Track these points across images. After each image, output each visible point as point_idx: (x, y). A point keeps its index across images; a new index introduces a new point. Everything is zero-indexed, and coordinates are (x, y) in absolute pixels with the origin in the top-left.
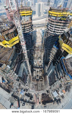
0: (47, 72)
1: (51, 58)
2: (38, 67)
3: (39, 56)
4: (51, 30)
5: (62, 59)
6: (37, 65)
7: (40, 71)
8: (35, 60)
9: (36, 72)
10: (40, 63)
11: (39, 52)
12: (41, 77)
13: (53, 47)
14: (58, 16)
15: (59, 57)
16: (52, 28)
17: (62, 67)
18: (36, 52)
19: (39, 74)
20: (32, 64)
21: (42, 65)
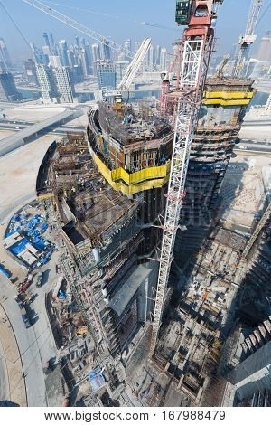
3: (221, 269)
6: (199, 303)
7: (203, 335)
8: (199, 277)
9: (184, 332)
10: (216, 300)
11: (228, 252)
18: (214, 248)
19: (190, 348)
20: (180, 285)
21: (220, 312)
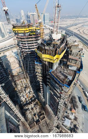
0: (44, 100)
1: (40, 79)
2: (30, 101)
3: (24, 86)
4: (25, 48)
5: (50, 73)
6: (27, 99)
7: (35, 105)
8: (22, 94)
9: (31, 110)
10: (30, 94)
11: (22, 81)
12: (40, 112)
13: (35, 65)
14: (26, 32)
15: (47, 72)
16: (25, 45)
17: (55, 81)
18: (18, 83)
19: (35, 112)
20: (19, 102)
21: (33, 95)
